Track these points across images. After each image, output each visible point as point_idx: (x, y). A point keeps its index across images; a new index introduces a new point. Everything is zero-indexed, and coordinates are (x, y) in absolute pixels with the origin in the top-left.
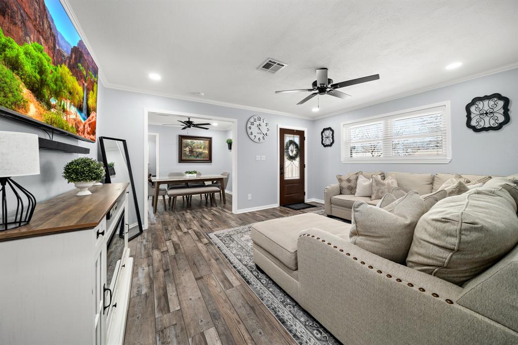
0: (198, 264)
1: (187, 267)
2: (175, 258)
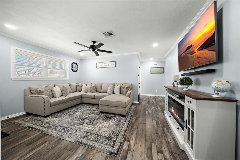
0: (142, 129)
1: (147, 130)
2: (152, 140)
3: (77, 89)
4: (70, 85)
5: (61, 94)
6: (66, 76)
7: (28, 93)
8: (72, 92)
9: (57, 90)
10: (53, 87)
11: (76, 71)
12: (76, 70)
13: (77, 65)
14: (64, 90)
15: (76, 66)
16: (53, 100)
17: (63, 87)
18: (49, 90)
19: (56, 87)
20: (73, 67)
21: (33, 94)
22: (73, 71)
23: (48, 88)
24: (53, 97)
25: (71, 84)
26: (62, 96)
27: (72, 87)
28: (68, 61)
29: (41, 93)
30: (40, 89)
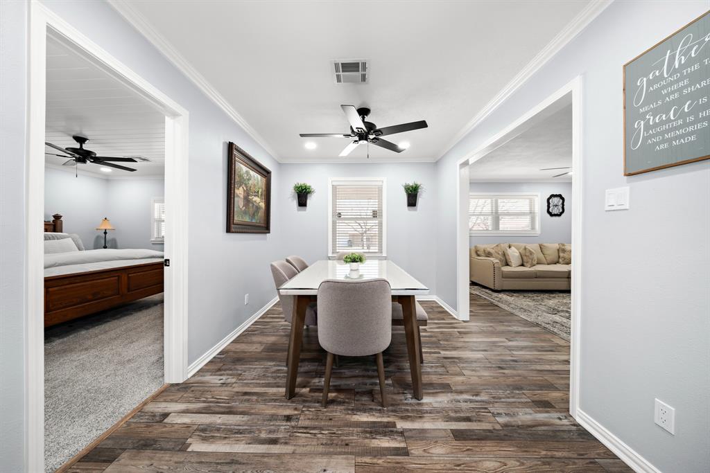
3: (559, 257)
4: (541, 247)
5: (520, 263)
6: (533, 228)
7: (474, 255)
8: (546, 263)
9: (514, 254)
10: (508, 248)
11: (559, 215)
12: (561, 211)
13: (563, 199)
14: (526, 256)
15: (561, 201)
16: (506, 269)
17: (525, 249)
18: (500, 253)
19: (513, 248)
20: (551, 205)
21: (479, 255)
22: (551, 215)
23: (499, 248)
24: (507, 264)
25: (545, 244)
26: (522, 265)
27: (546, 252)
28: (539, 194)
29: (489, 254)
30: (489, 249)
